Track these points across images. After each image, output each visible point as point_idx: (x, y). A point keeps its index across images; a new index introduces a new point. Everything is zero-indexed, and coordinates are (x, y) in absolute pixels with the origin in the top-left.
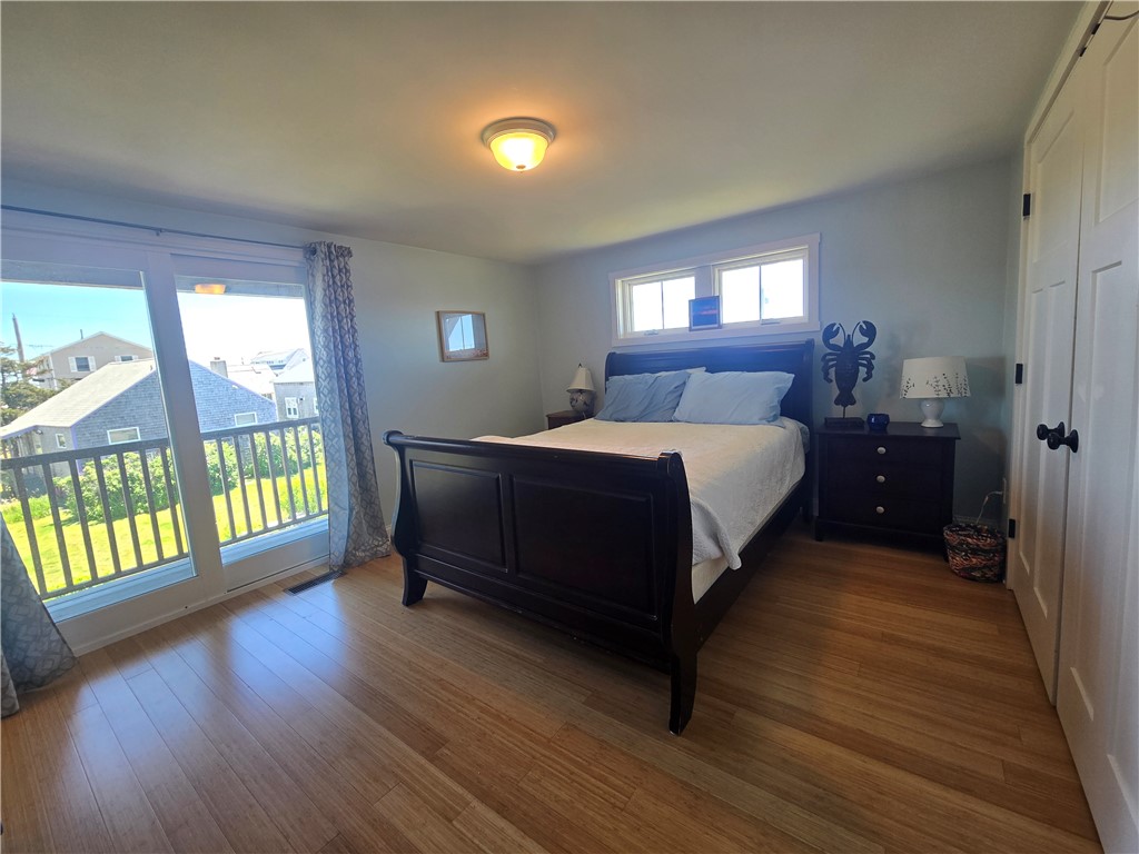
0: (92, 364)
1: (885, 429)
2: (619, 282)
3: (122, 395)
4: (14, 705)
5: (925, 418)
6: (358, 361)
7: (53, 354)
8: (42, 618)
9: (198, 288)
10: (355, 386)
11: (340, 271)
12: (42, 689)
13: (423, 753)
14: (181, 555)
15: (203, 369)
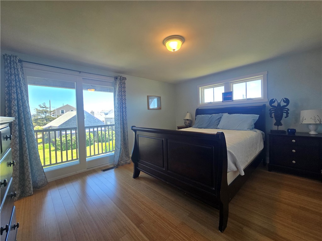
0: (64, 112)
1: (294, 134)
2: (200, 88)
3: (70, 119)
4: (32, 193)
5: (310, 131)
6: (126, 108)
7: (57, 109)
8: (41, 170)
9: (88, 90)
10: (124, 114)
11: (123, 83)
12: (39, 189)
13: (135, 224)
14: (77, 159)
15: (88, 113)
